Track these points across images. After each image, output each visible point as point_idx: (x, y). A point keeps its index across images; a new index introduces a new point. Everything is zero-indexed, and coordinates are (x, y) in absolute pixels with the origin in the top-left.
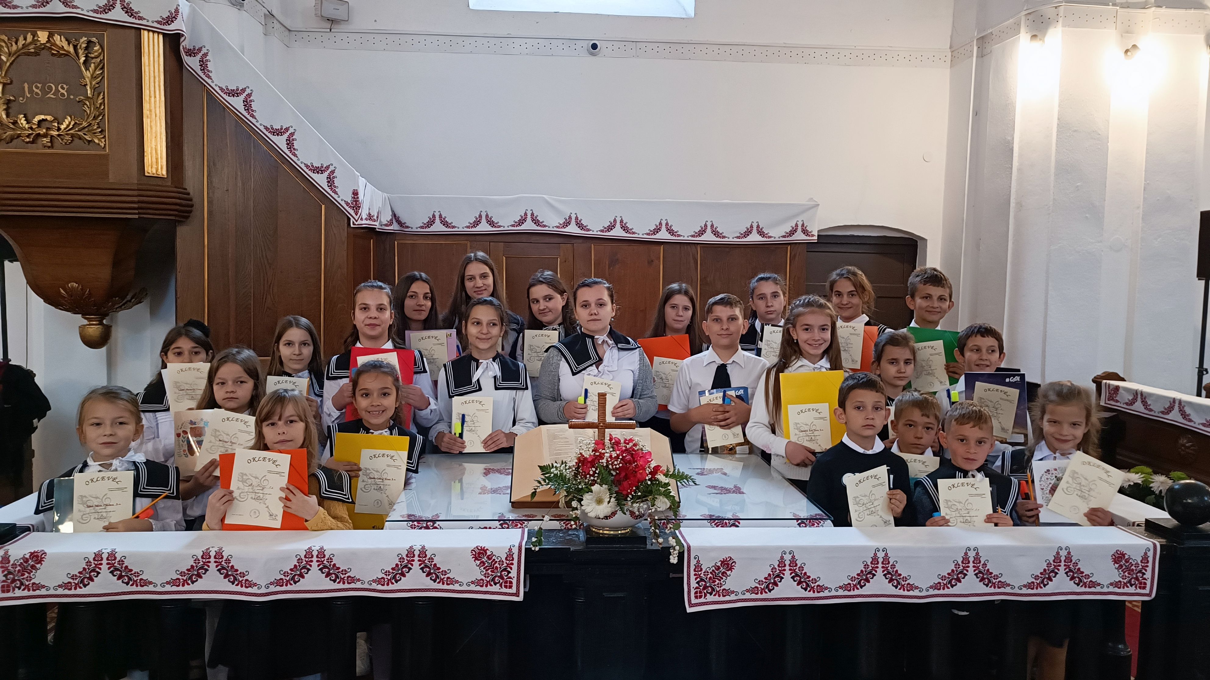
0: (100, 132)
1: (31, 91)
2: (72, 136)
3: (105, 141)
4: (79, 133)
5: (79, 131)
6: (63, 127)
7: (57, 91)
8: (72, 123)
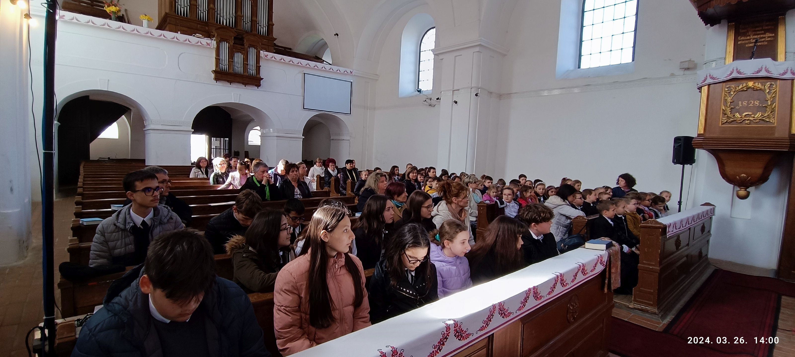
0: (773, 118)
1: (742, 104)
2: (760, 119)
3: (775, 121)
5: (763, 117)
6: (756, 116)
7: (754, 103)
8: (760, 115)
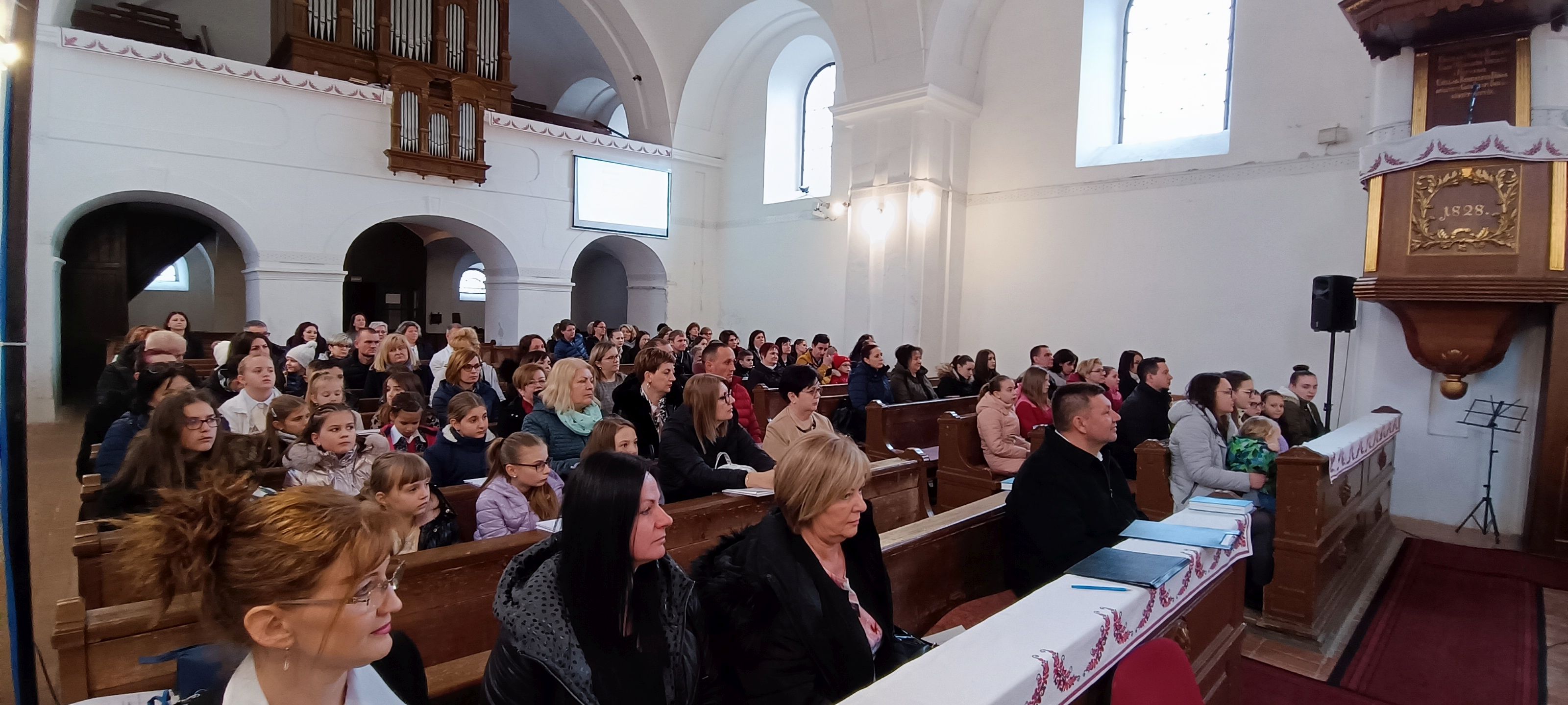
0: (1512, 239)
1: (1450, 211)
2: (1486, 241)
3: (1516, 245)
4: (1493, 240)
5: (1492, 238)
6: (1478, 236)
7: (1474, 211)
8: (1487, 232)
